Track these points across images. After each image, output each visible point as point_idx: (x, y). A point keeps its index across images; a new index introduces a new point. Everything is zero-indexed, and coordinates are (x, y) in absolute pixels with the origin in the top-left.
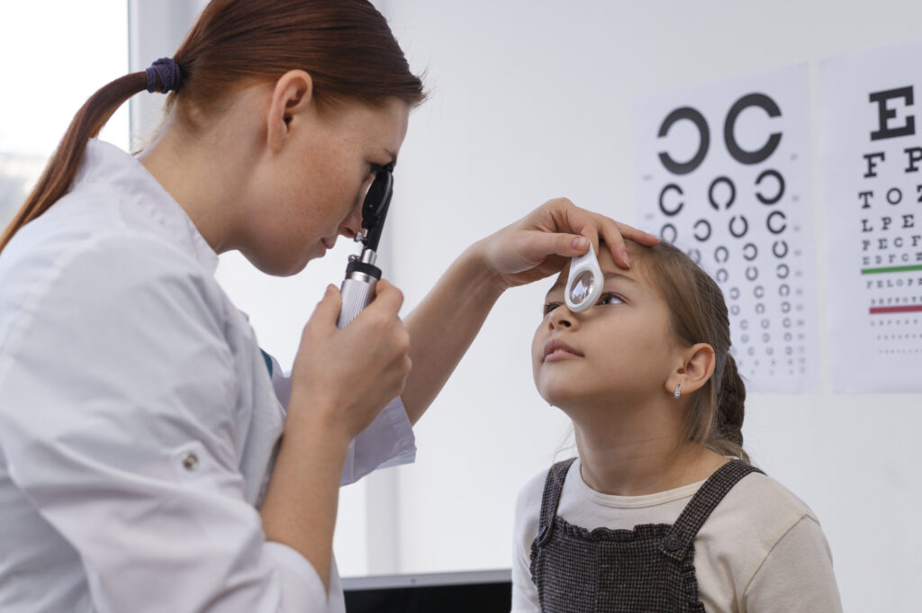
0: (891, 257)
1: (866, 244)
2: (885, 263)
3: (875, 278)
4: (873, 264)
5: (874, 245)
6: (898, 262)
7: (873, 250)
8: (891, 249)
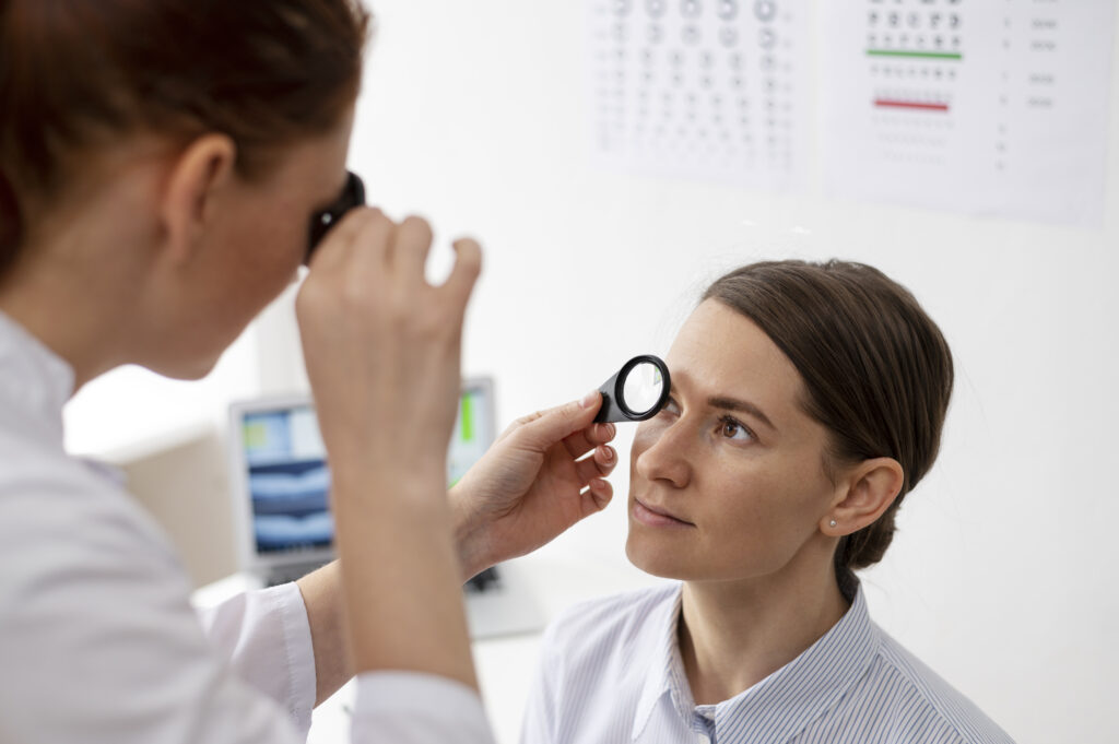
0: (904, 39)
1: (874, 17)
2: (896, 45)
3: (882, 62)
4: (880, 44)
5: (884, 20)
6: (912, 46)
7: (882, 26)
8: (904, 27)
